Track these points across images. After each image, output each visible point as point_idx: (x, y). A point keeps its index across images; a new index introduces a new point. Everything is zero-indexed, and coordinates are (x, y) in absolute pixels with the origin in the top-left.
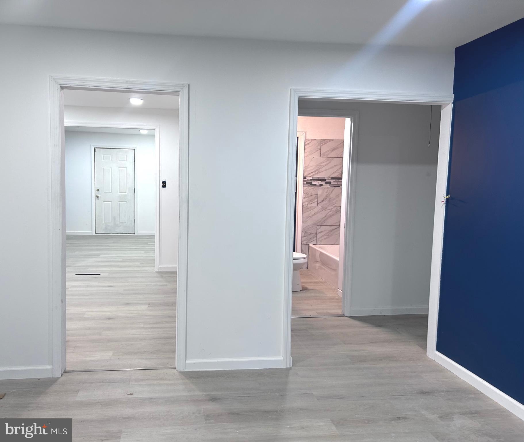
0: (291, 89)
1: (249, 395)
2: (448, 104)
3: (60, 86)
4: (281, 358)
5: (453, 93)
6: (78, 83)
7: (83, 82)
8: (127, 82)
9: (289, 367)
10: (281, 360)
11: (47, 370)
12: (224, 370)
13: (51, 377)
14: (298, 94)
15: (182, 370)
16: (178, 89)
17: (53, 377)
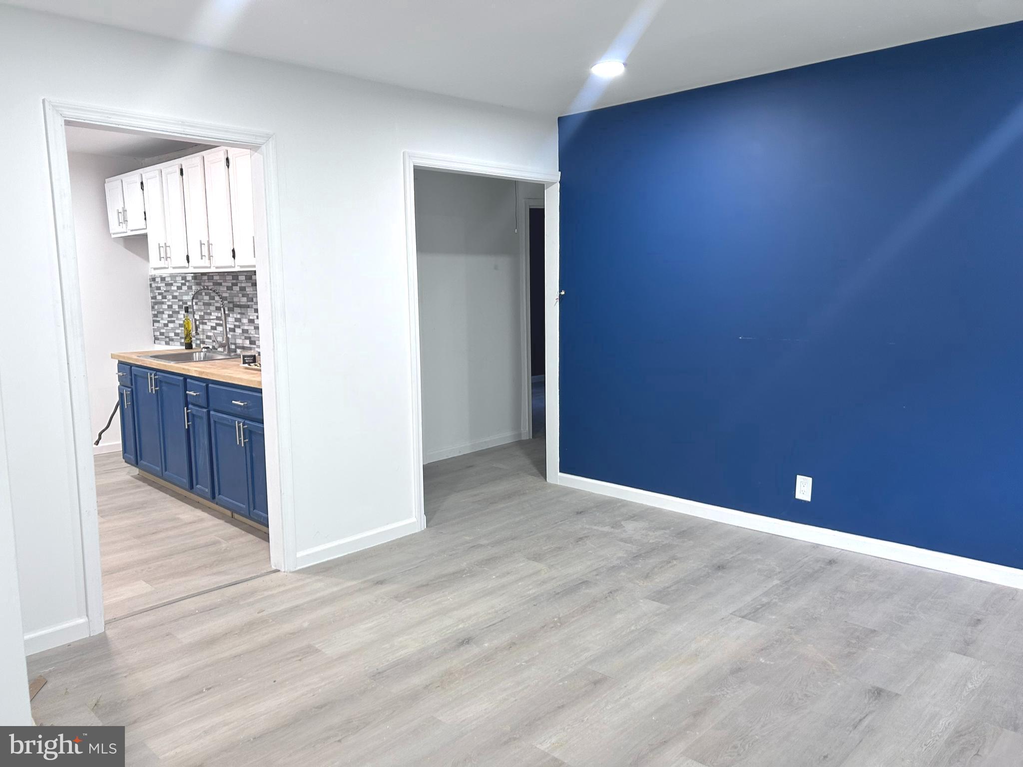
0: (403, 153)
1: (416, 566)
2: (554, 183)
3: (65, 120)
4: (413, 520)
5: (559, 171)
6: (99, 117)
7: (108, 117)
8: (183, 123)
9: (423, 529)
10: (414, 523)
11: (78, 626)
12: (348, 554)
13: (88, 636)
14: (414, 160)
15: (294, 570)
16: (259, 141)
17: (91, 635)
